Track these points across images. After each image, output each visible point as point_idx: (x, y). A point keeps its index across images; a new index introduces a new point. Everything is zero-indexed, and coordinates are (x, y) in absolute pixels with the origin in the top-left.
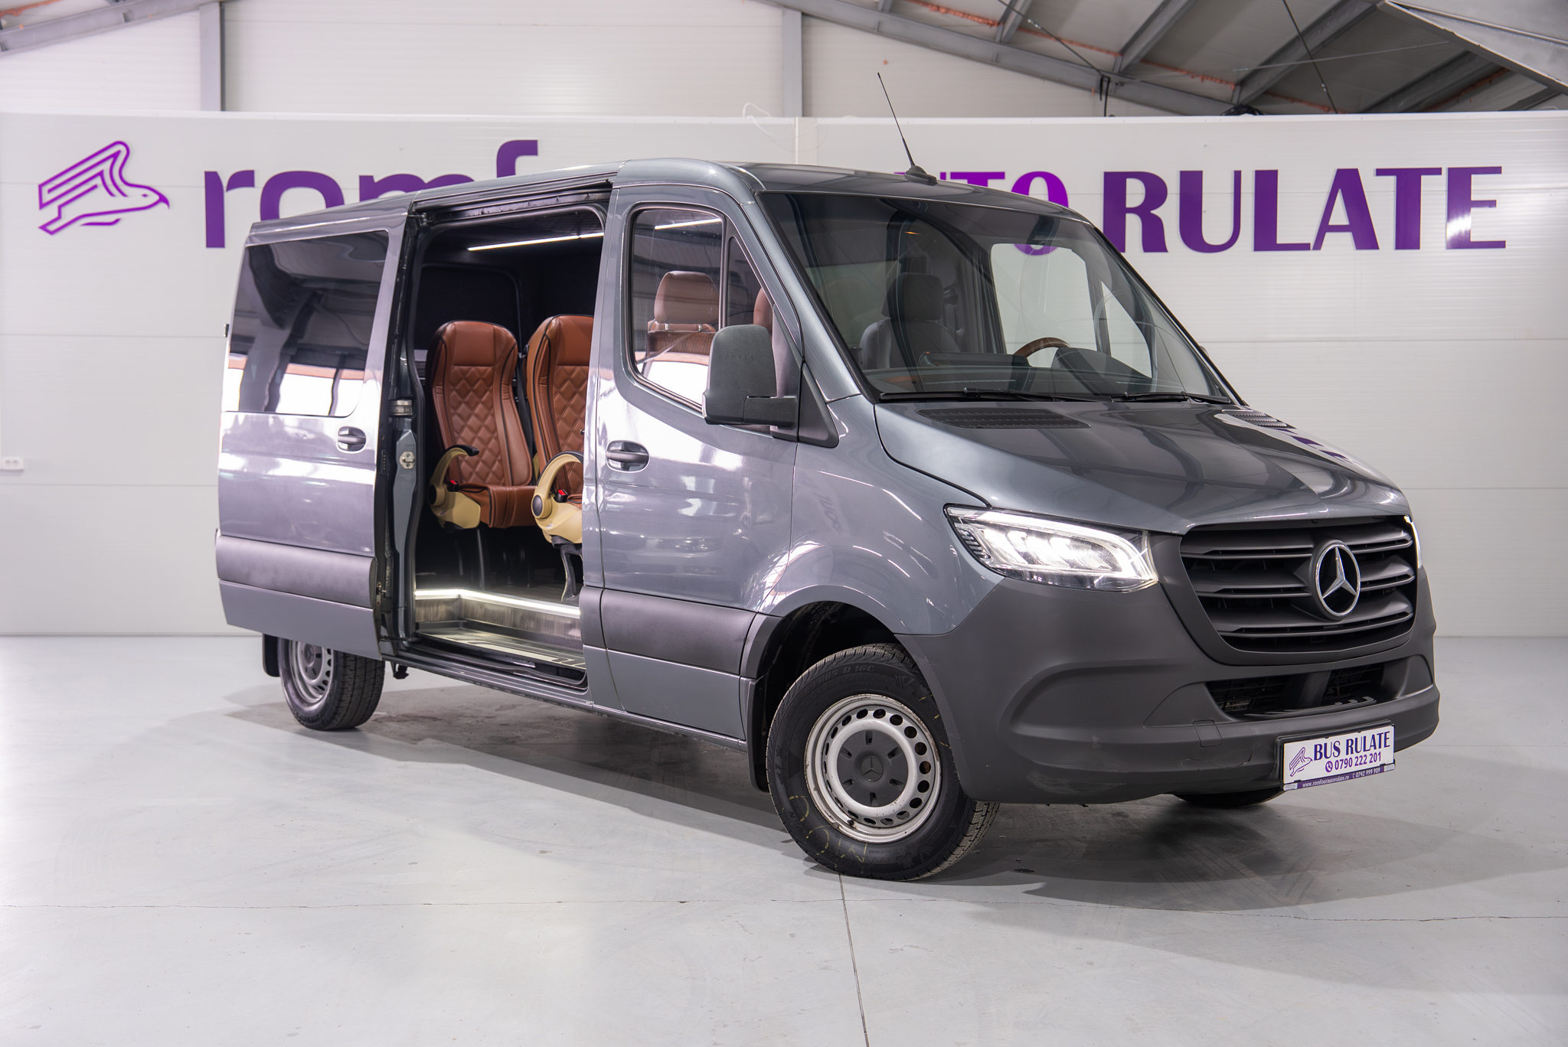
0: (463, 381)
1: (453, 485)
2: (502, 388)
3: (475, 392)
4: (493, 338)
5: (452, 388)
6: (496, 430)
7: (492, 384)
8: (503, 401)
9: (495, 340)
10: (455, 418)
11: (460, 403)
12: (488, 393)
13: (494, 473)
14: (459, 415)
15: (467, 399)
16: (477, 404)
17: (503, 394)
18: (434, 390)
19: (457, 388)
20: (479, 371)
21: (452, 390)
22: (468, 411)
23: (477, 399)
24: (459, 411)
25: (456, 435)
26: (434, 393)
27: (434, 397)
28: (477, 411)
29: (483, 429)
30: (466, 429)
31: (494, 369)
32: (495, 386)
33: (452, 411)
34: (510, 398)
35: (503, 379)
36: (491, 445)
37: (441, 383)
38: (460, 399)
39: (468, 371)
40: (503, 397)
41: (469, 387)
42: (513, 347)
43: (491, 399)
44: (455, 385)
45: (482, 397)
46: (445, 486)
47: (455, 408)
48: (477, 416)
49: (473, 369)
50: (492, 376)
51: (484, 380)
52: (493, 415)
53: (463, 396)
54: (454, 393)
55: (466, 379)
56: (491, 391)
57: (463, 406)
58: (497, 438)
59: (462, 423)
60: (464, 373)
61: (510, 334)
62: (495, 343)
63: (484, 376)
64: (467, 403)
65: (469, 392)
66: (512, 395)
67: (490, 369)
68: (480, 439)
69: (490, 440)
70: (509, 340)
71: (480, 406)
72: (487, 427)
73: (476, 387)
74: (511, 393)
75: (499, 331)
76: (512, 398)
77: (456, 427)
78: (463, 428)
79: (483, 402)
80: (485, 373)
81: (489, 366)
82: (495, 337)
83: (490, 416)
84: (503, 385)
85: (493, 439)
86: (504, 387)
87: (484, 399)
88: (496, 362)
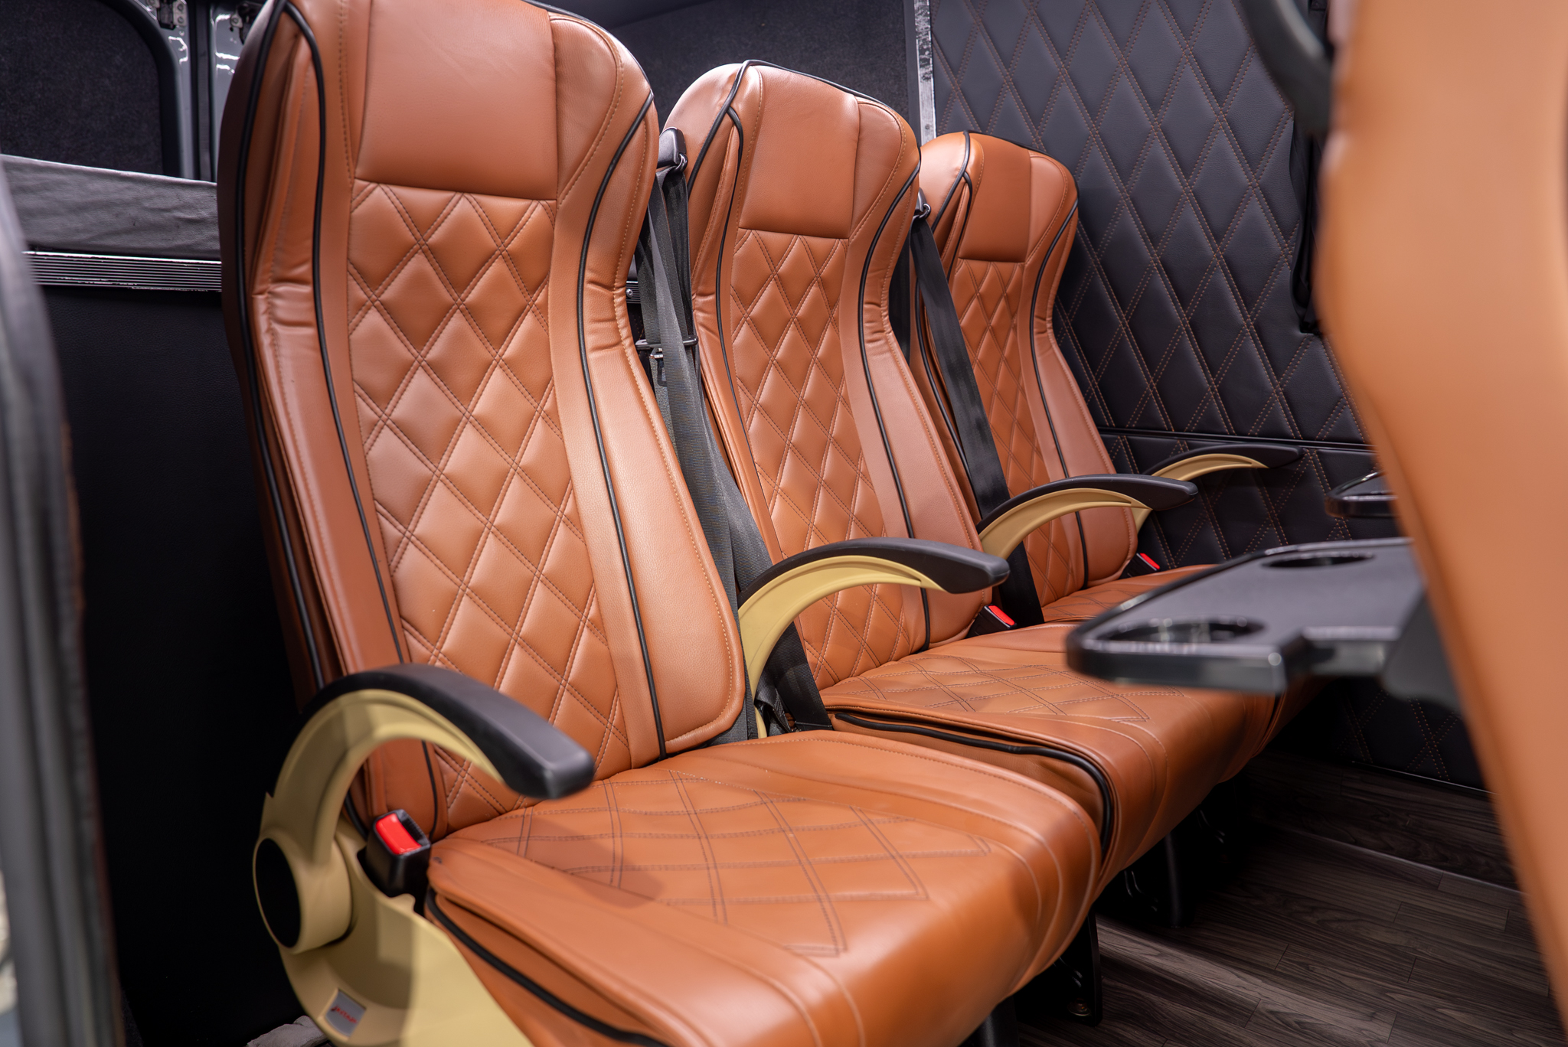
0: (418, 263)
1: (393, 857)
2: (587, 301)
3: (472, 313)
4: (551, 71)
5: (359, 293)
6: (566, 486)
7: (542, 282)
8: (592, 356)
9: (558, 77)
10: (386, 446)
11: (404, 372)
12: (528, 323)
13: (576, 689)
14: (403, 430)
15: (435, 352)
16: (485, 368)
17: (588, 326)
18: (261, 304)
19: (387, 295)
20: (490, 220)
21: (362, 307)
22: (446, 407)
23: (481, 350)
24: (403, 407)
25: (392, 530)
26: (262, 322)
27: (265, 340)
28: (482, 405)
29: (515, 488)
30: (440, 494)
31: (552, 214)
32: (558, 290)
33: (367, 411)
34: (618, 343)
35: (590, 262)
36: (552, 559)
37: (304, 270)
38: (401, 349)
39: (435, 217)
40: (590, 340)
41: (445, 295)
42: (642, 116)
43: (540, 346)
44: (374, 281)
45: (500, 339)
46: (352, 847)
47: (382, 397)
48: (484, 426)
49: (463, 206)
50: (545, 243)
51: (512, 259)
52: (553, 419)
53: (419, 338)
54: (373, 319)
55: (434, 254)
56: (543, 309)
57: (420, 382)
58: (575, 522)
59: (415, 466)
60: (422, 223)
61: (626, 57)
62: (558, 94)
63: (514, 244)
64: (438, 370)
65: (443, 315)
66: (625, 332)
67: (536, 211)
68: (505, 534)
69: (546, 536)
70: (618, 86)
71: (496, 380)
72: (528, 475)
73: (473, 295)
74: (622, 322)
75: (577, 38)
76: (627, 342)
77: (391, 489)
78: (422, 490)
79: (510, 365)
80: (513, 229)
81: (533, 199)
82: (557, 62)
83: (539, 427)
84: (588, 287)
85: (561, 533)
86: (594, 293)
87: (513, 347)
88: (563, 179)
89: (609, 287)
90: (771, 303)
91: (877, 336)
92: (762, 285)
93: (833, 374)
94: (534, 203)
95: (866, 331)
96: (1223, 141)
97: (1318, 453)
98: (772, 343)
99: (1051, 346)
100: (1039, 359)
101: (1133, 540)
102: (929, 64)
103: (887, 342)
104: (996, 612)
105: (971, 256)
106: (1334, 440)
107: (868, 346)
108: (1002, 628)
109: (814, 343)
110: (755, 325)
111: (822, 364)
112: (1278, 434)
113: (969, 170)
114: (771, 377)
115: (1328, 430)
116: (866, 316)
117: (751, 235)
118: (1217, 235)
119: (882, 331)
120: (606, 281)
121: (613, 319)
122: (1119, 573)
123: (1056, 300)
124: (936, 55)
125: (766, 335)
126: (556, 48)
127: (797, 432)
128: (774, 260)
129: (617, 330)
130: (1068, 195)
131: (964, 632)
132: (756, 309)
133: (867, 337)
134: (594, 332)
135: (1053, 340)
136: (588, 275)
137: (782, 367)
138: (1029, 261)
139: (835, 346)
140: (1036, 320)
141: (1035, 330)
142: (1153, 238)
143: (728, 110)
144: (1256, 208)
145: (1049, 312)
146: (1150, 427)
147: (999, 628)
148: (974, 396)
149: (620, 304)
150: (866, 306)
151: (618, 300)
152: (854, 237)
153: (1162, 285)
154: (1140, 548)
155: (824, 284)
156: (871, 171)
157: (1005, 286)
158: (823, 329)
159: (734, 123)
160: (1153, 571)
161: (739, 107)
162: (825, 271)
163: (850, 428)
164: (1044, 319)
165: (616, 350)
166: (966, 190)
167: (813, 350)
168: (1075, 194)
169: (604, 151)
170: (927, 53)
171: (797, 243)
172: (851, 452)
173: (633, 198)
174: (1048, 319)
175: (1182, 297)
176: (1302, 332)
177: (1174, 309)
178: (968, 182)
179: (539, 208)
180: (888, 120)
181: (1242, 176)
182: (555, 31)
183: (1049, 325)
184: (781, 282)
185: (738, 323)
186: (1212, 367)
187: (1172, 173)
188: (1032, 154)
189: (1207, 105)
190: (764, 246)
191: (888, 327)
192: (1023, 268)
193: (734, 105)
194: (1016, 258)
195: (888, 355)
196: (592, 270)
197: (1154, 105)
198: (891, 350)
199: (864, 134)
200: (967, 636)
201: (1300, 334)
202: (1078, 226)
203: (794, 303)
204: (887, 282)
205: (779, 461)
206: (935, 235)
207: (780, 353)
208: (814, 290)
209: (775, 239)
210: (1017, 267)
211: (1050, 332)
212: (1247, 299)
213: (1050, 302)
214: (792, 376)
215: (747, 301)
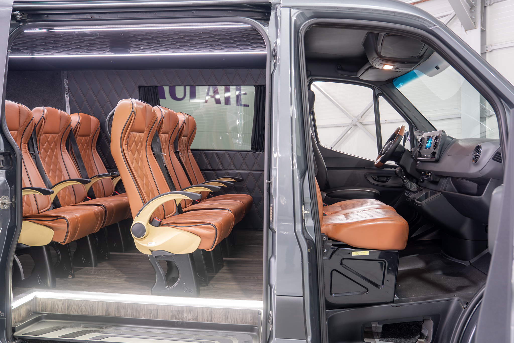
2: (22, 146)
9: (20, 113)
31: (18, 133)
34: (27, 152)
35: (22, 140)
42: (32, 119)
62: (19, 116)
66: (28, 151)
67: (16, 133)
70: (29, 115)
74: (27, 149)
76: (28, 152)
81: (15, 131)
82: (19, 111)
84: (22, 144)
86: (23, 144)
88: (20, 128)
89: (25, 144)
90: (47, 146)
91: (64, 151)
92: (45, 143)
93: (57, 157)
95: (62, 150)
98: (47, 152)
99: (96, 152)
100: (93, 155)
101: (114, 189)
102: (68, 94)
103: (66, 152)
105: (80, 136)
107: (62, 153)
108: (89, 200)
109: (53, 152)
110: (44, 149)
111: (55, 156)
113: (79, 121)
114: (47, 157)
116: (62, 147)
117: (44, 134)
119: (65, 150)
120: (25, 143)
121: (26, 149)
122: (111, 195)
123: (97, 143)
124: (69, 92)
125: (46, 151)
126: (19, 109)
127: (52, 167)
128: (47, 138)
129: (26, 150)
130: (98, 124)
132: (44, 147)
133: (62, 151)
134: (23, 150)
135: (96, 151)
136: (22, 142)
137: (49, 156)
138: (91, 136)
139: (57, 153)
140: (92, 147)
141: (92, 149)
145: (95, 146)
148: (82, 162)
150: (62, 146)
151: (26, 146)
152: (60, 134)
154: (115, 190)
155: (55, 142)
156: (63, 123)
157: (86, 141)
158: (55, 150)
159: (44, 118)
160: (118, 194)
161: (44, 116)
162: (55, 140)
163: (60, 167)
164: (94, 147)
165: (26, 153)
166: (79, 125)
168: (99, 124)
169: (26, 124)
170: (67, 92)
171: (51, 135)
172: (61, 171)
173: (30, 131)
174: (95, 147)
178: (79, 124)
180: (66, 115)
182: (19, 107)
183: (95, 148)
184: (48, 142)
185: (42, 149)
188: (91, 116)
190: (46, 136)
191: (66, 149)
192: (90, 137)
194: (88, 136)
195: (66, 154)
196: (23, 141)
198: (66, 153)
199: (62, 117)
202: (100, 129)
203: (50, 145)
204: (65, 141)
205: (49, 172)
206: (73, 133)
207: (48, 154)
208: (53, 143)
209: (47, 135)
210: (88, 137)
211: (96, 150)
213: (95, 144)
214: (50, 157)
215: (43, 145)
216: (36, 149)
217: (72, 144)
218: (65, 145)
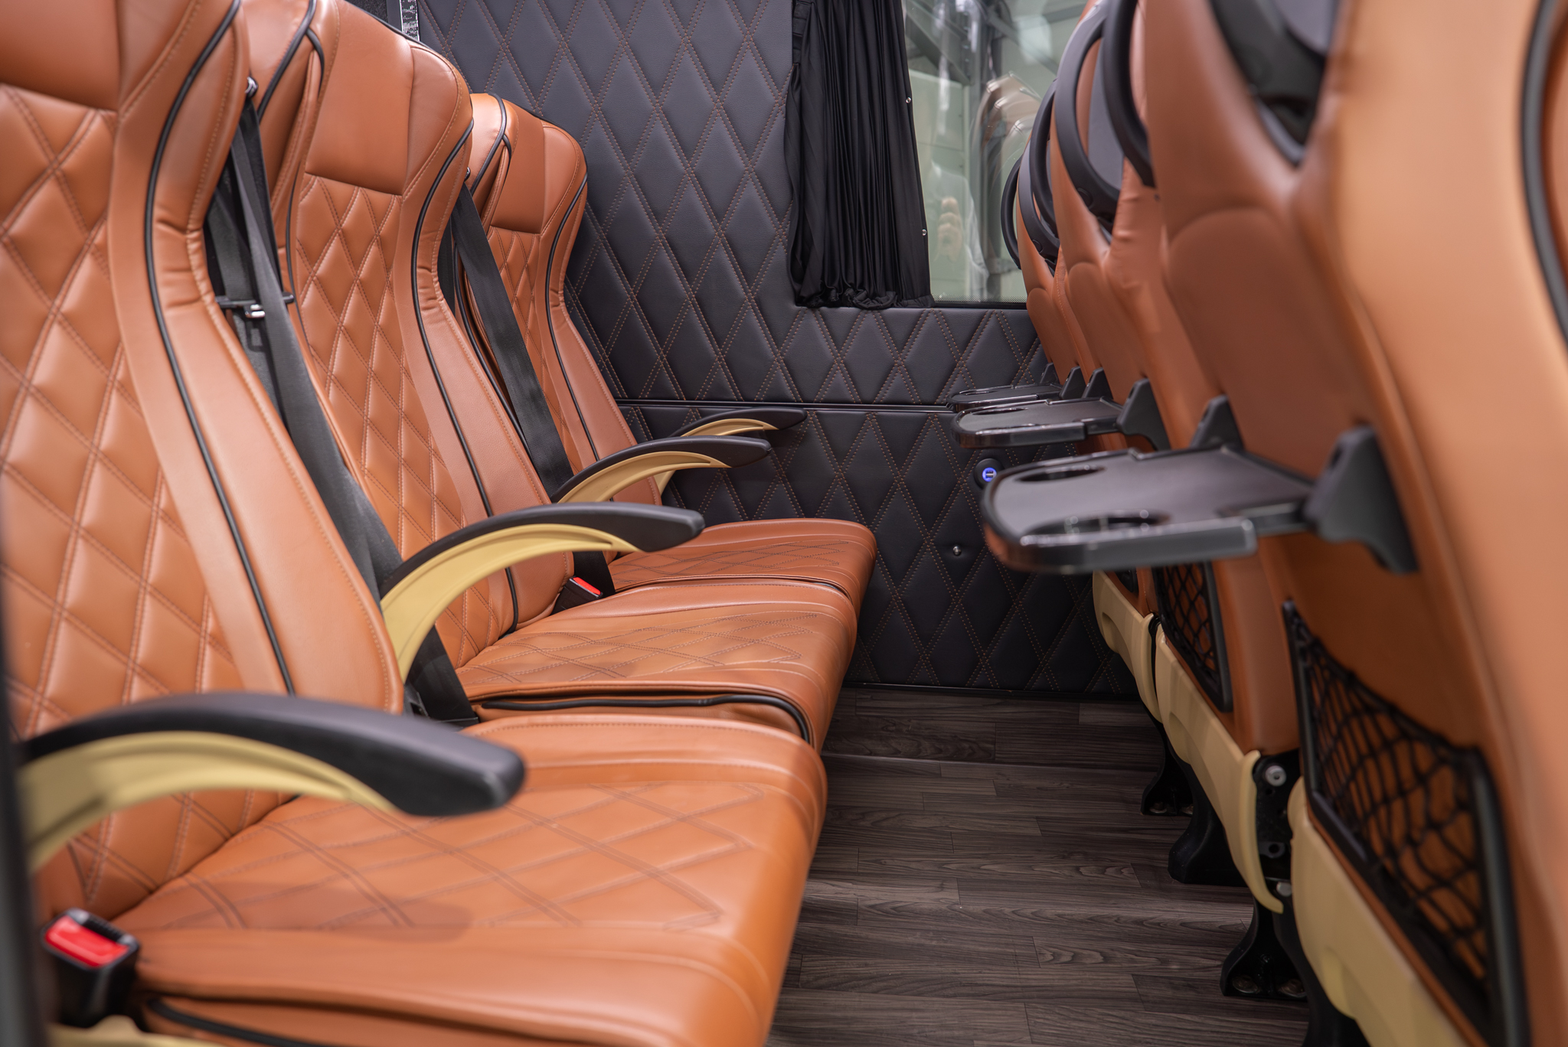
2: (158, 245)
3: (18, 250)
7: (100, 217)
8: (169, 315)
12: (86, 269)
16: (40, 326)
17: (160, 277)
20: (38, 124)
23: (32, 300)
28: (42, 372)
29: (99, 479)
31: (112, 128)
32: (119, 230)
34: (198, 299)
35: (159, 197)
40: (165, 294)
43: (100, 295)
45: (55, 287)
48: (47, 398)
50: (102, 166)
51: (68, 182)
52: (128, 391)
56: (101, 253)
58: (173, 521)
63: (70, 162)
66: (204, 286)
67: (94, 123)
68: (97, 538)
71: (55, 341)
72: (112, 461)
73: (18, 226)
74: (200, 274)
76: (208, 298)
79: (70, 322)
80: (67, 142)
81: (91, 106)
83: (114, 400)
84: (159, 228)
85: (160, 532)
86: (164, 235)
87: (72, 297)
88: (126, 86)
89: (183, 230)
90: (337, 262)
91: (431, 303)
92: (327, 241)
93: (394, 345)
94: (91, 113)
95: (421, 298)
96: (720, 127)
97: (817, 414)
98: (338, 308)
99: (565, 320)
100: (555, 332)
102: (414, 19)
103: (441, 310)
104: (579, 582)
105: (501, 225)
106: (829, 402)
107: (424, 314)
109: (375, 308)
110: (321, 284)
111: (384, 334)
112: (782, 399)
113: (507, 132)
114: (340, 345)
115: (824, 394)
116: (419, 282)
117: (316, 181)
118: (718, 215)
119: (435, 298)
120: (178, 220)
121: (189, 269)
123: (566, 273)
125: (333, 300)
127: (371, 406)
128: (339, 213)
129: (194, 283)
130: (579, 167)
131: (551, 608)
132: (322, 268)
133: (422, 305)
134: (168, 284)
135: (566, 314)
136: (158, 212)
137: (349, 333)
138: (544, 233)
139: (392, 313)
140: (551, 293)
141: (551, 303)
142: (657, 215)
143: (307, 32)
144: (752, 192)
145: (561, 285)
146: (661, 395)
147: (587, 599)
148: (527, 367)
149: (196, 252)
150: (419, 271)
151: (193, 246)
152: (407, 194)
153: (667, 260)
155: (382, 244)
156: (426, 121)
157: (527, 257)
158: (382, 294)
159: (315, 47)
161: (318, 27)
162: (384, 229)
163: (414, 399)
164: (557, 292)
165: (196, 307)
166: (506, 150)
167: (375, 316)
168: (584, 169)
170: (412, 7)
171: (359, 195)
172: (422, 431)
173: (217, 123)
174: (561, 292)
175: (687, 273)
176: (797, 305)
177: (679, 283)
178: (507, 145)
179: (98, 121)
180: (442, 70)
181: (740, 162)
183: (561, 298)
184: (345, 237)
185: (304, 283)
186: (718, 340)
187: (674, 154)
188: (544, 124)
189: (705, 92)
190: (329, 197)
191: (439, 293)
192: (539, 238)
193: (312, 26)
194: (534, 230)
195: (444, 323)
196: (163, 207)
197: (655, 87)
198: (445, 319)
199: (417, 82)
200: (553, 613)
201: (795, 308)
203: (357, 263)
204: (437, 244)
205: (362, 437)
206: (474, 198)
207: (347, 318)
208: (373, 250)
209: (339, 188)
210: (535, 238)
211: (562, 304)
212: (747, 274)
213: (562, 274)
214: (359, 345)
215: (313, 258)
216: (267, 273)
217: (467, 265)
218: (435, 268)
